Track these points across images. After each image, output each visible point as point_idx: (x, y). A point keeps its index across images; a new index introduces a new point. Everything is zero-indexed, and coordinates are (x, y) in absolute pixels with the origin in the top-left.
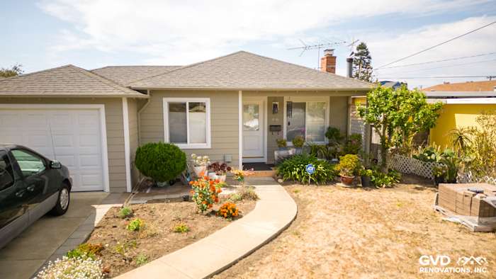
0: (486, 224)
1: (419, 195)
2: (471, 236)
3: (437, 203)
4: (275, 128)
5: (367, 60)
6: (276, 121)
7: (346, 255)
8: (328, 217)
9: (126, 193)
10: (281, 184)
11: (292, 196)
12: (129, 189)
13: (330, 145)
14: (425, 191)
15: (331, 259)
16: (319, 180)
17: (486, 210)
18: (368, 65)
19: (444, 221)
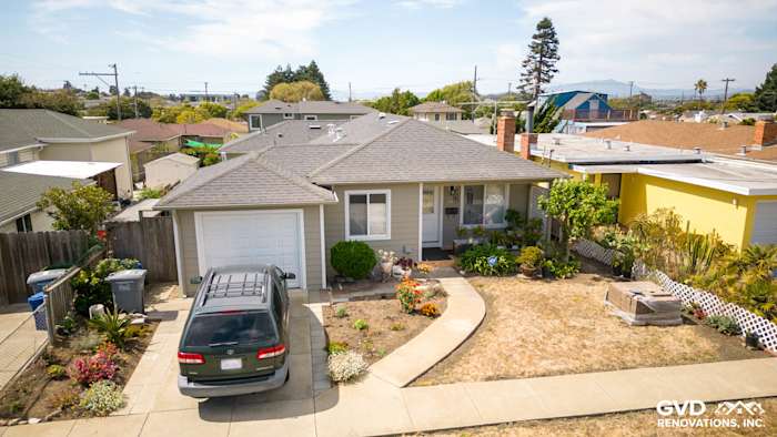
0: (640, 319)
1: (595, 287)
2: (627, 329)
3: (607, 299)
4: (451, 211)
6: (451, 204)
7: (530, 347)
8: (513, 314)
9: (321, 290)
10: (464, 276)
11: (478, 291)
12: (324, 286)
13: (506, 230)
14: (601, 283)
15: (520, 350)
16: (500, 271)
17: (642, 309)
18: (552, 54)
19: (610, 316)
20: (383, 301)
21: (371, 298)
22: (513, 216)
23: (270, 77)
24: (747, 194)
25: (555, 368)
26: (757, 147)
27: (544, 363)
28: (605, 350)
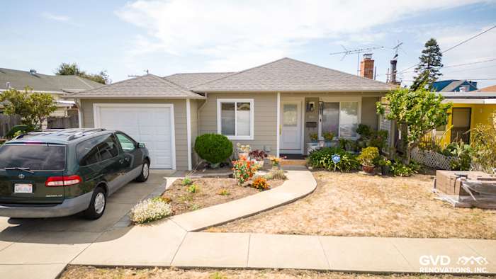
0: (464, 201)
3: (435, 187)
9: (187, 171)
10: (311, 171)
11: (316, 179)
12: (190, 168)
13: (361, 140)
19: (434, 199)
20: (229, 179)
21: (220, 177)
22: (362, 129)
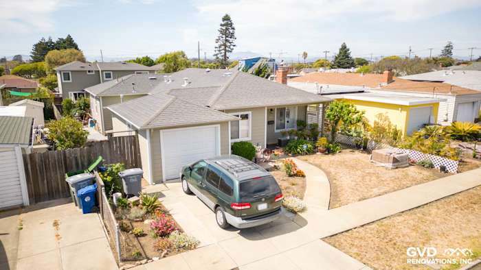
0: (395, 166)
1: (356, 155)
2: (391, 171)
3: (371, 159)
4: (270, 123)
5: (231, 31)
6: (271, 118)
7: (361, 184)
8: (337, 171)
17: (395, 160)
18: (232, 35)
19: (378, 166)
23: (36, 45)
24: (408, 104)
25: (382, 191)
26: (385, 84)
27: (374, 190)
28: (393, 181)
